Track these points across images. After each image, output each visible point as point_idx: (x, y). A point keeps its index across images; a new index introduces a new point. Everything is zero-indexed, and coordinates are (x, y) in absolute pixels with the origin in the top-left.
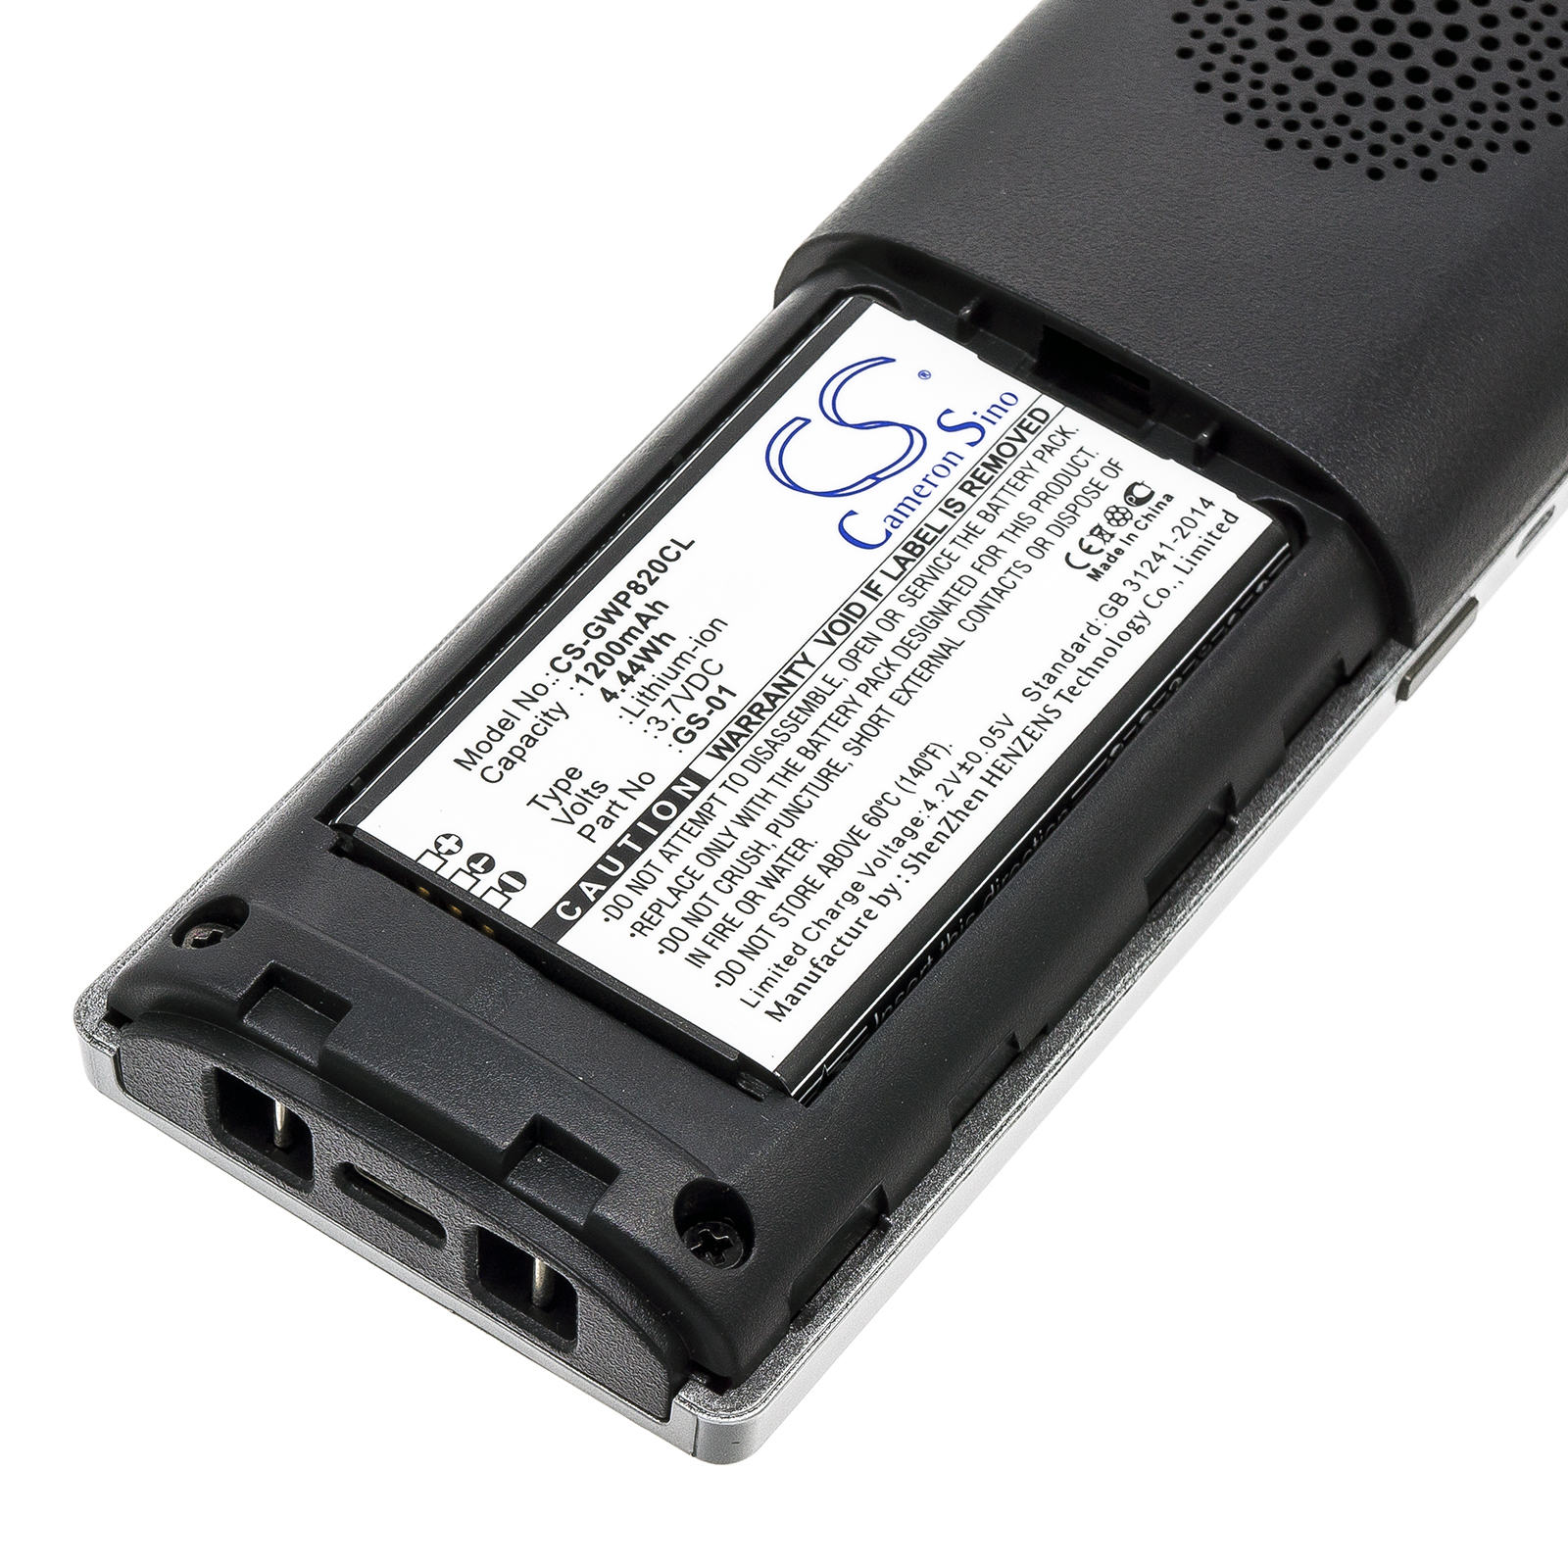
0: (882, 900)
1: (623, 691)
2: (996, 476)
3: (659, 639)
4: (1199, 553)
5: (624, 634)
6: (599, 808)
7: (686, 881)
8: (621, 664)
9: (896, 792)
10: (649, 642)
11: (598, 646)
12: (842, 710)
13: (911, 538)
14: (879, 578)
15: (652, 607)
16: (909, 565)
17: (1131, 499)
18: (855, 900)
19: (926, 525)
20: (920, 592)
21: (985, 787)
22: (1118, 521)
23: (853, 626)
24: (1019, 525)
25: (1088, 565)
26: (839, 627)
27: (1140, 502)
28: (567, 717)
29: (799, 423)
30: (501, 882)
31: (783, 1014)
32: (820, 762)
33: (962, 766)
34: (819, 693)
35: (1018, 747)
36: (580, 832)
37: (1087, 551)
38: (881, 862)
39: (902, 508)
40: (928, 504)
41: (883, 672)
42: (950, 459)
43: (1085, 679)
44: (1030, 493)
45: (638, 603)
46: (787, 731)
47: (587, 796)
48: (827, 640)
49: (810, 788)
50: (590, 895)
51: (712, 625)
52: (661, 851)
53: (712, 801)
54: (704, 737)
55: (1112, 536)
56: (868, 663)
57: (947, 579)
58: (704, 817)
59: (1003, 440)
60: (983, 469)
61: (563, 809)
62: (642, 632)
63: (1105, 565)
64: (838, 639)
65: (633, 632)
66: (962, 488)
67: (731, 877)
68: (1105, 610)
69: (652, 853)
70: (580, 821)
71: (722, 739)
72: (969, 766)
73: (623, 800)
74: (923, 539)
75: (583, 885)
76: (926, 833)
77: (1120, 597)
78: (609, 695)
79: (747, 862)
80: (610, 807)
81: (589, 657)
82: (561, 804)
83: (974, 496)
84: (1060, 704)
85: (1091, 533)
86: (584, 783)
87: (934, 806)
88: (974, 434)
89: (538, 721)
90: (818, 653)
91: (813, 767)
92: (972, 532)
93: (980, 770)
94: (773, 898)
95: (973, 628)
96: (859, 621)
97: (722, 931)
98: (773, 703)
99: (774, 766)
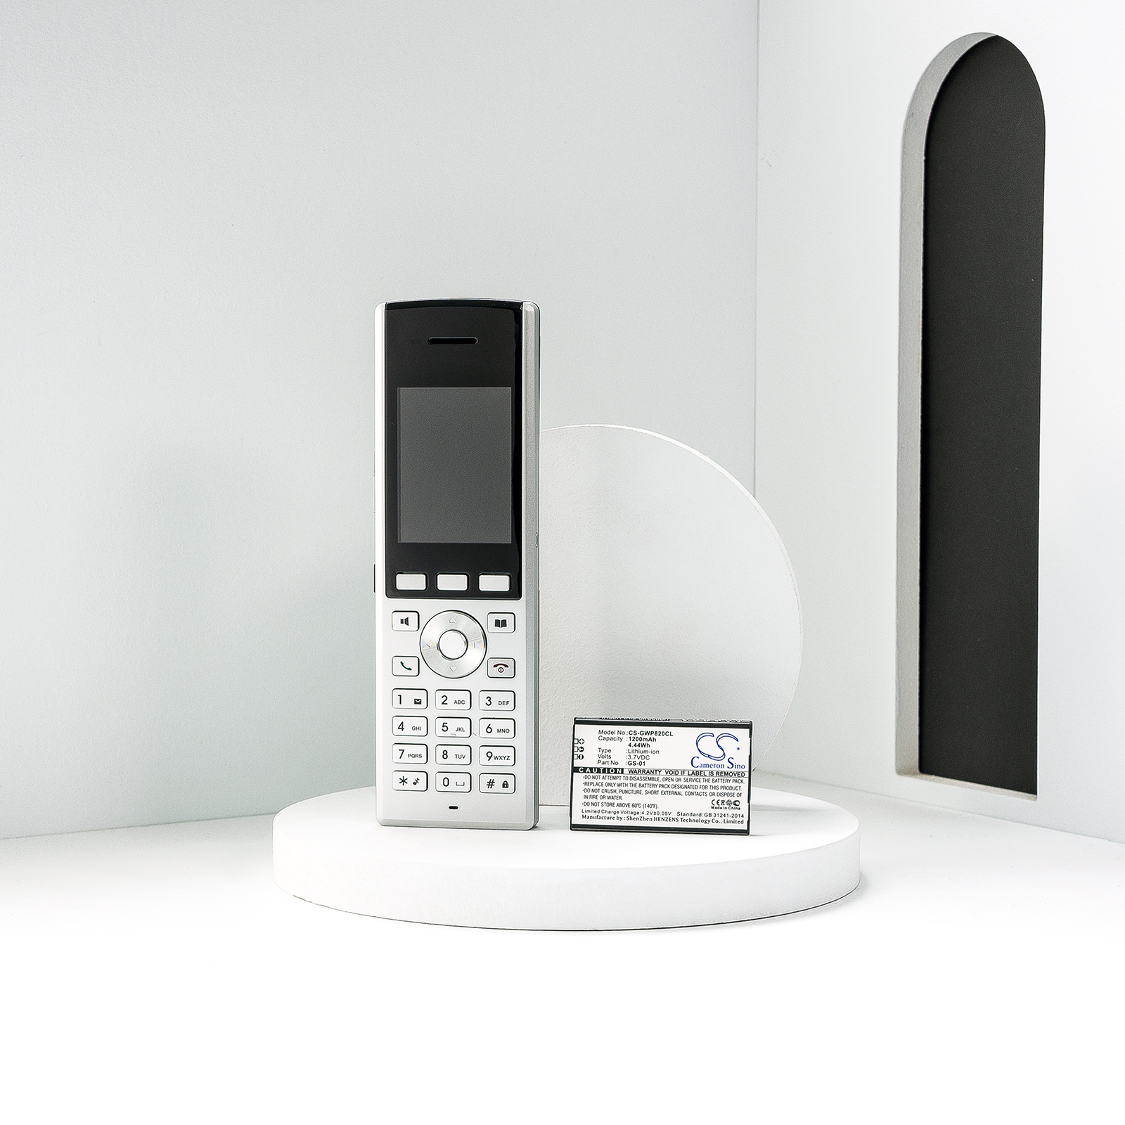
2: (724, 776)
4: (730, 822)
6: (605, 760)
11: (639, 736)
21: (653, 819)
26: (671, 772)
27: (735, 805)
32: (639, 789)
38: (625, 813)
40: (709, 769)
43: (688, 821)
44: (723, 785)
54: (632, 766)
55: (724, 805)
57: (695, 783)
59: (733, 772)
67: (606, 791)
69: (602, 775)
70: (601, 759)
76: (637, 816)
78: (630, 745)
81: (636, 736)
84: (680, 820)
85: (722, 801)
90: (663, 772)
92: (708, 781)
94: (607, 801)
97: (594, 797)
99: (633, 782)
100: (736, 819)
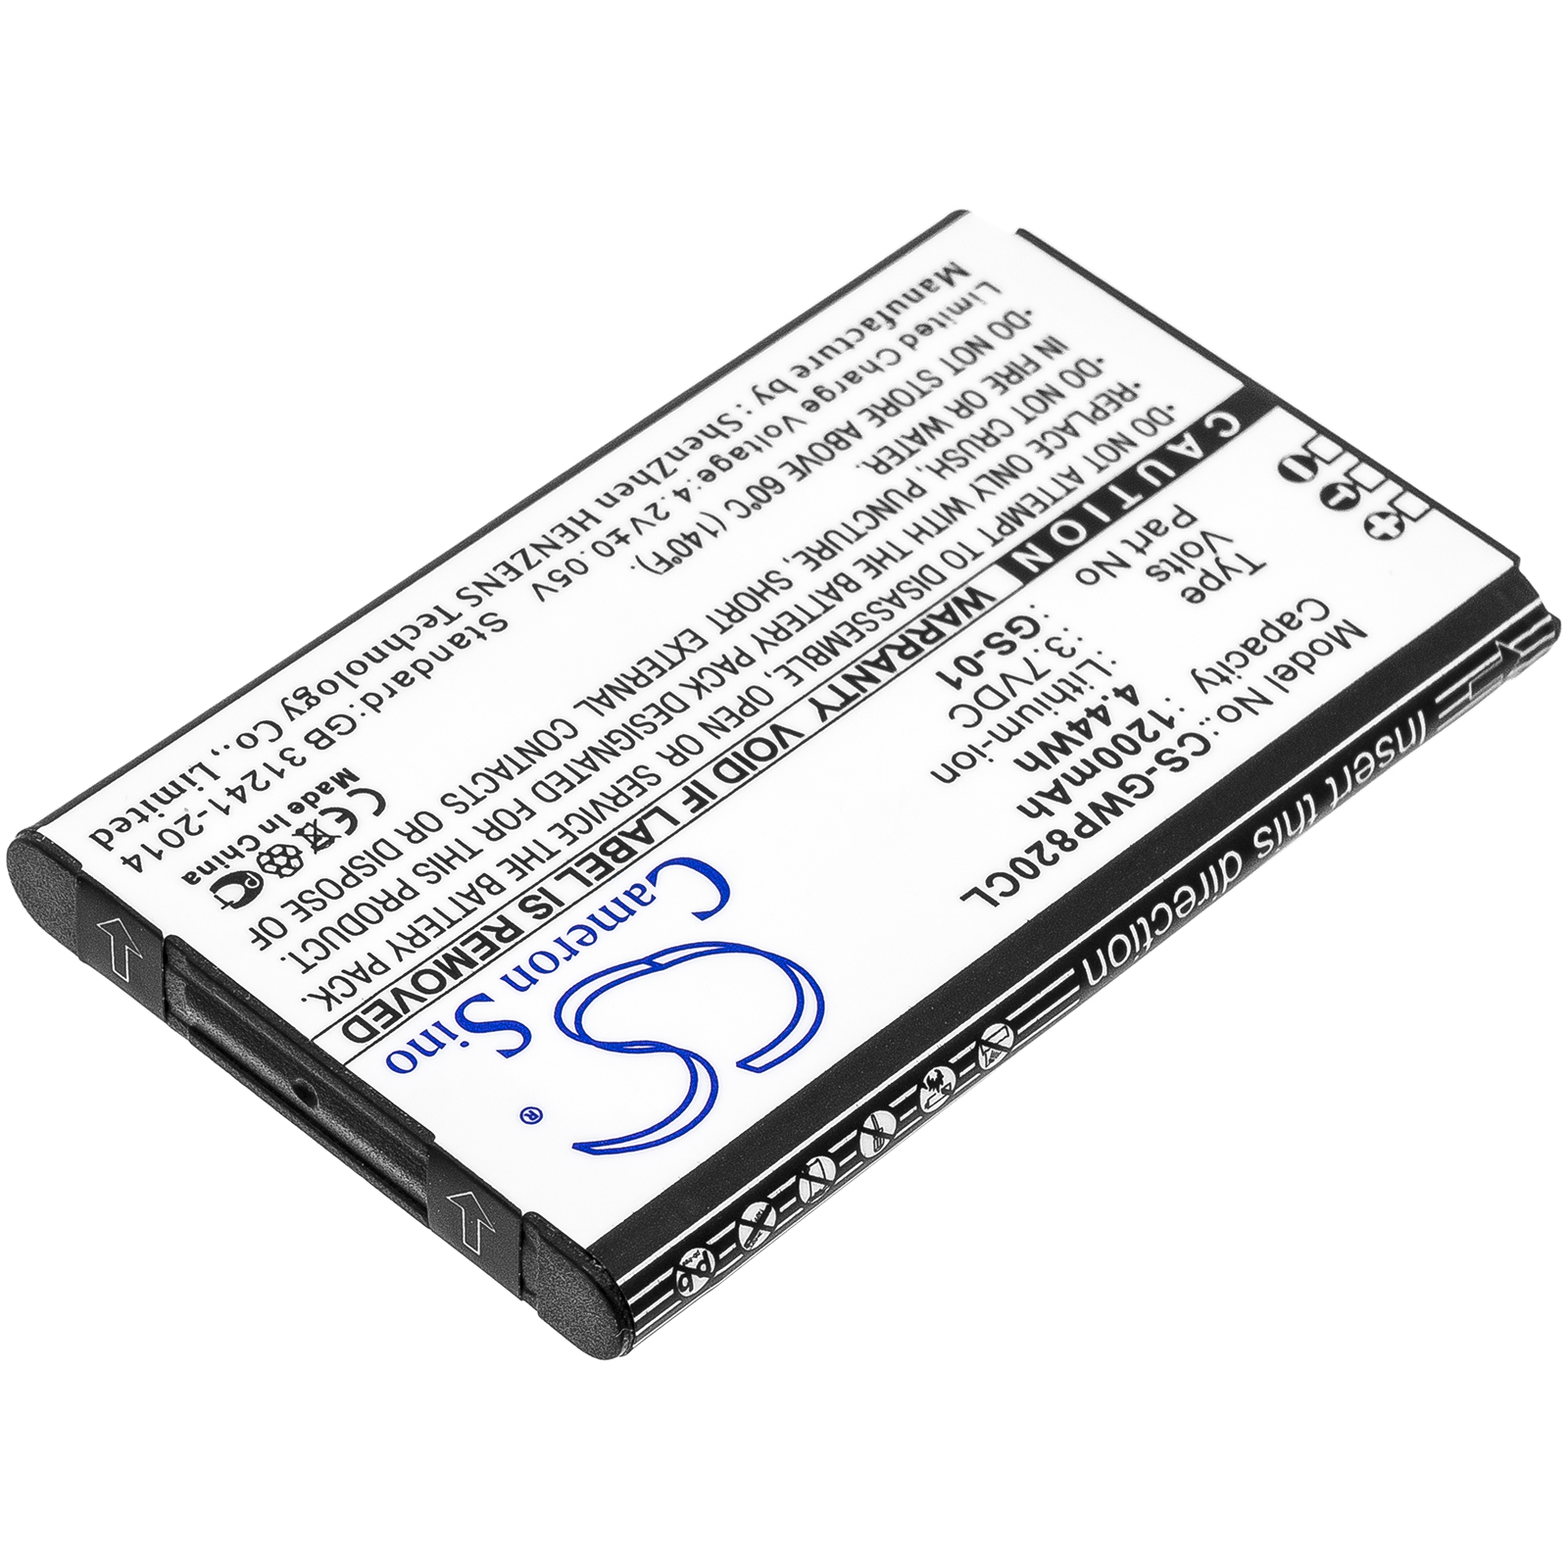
0: (780, 387)
1: (1105, 698)
2: (457, 944)
3: (1039, 763)
5: (1091, 776)
6: (1162, 548)
7: (1052, 441)
8: (1102, 735)
9: (728, 516)
10: (1055, 761)
11: (1134, 764)
12: (782, 634)
13: (618, 867)
14: (683, 813)
15: (1042, 809)
16: (631, 826)
17: (252, 882)
18: (818, 391)
19: (588, 883)
20: (624, 786)
21: (597, 510)
22: (284, 853)
23: (740, 749)
24: (440, 866)
25: (351, 794)
26: (760, 749)
27: (238, 878)
28: (1193, 672)
29: (757, 1063)
30: (1314, 469)
31: (947, 269)
32: (829, 569)
33: (623, 539)
34: (811, 662)
35: (534, 555)
36: (1194, 519)
37: (346, 814)
38: (770, 432)
39: (622, 913)
40: (578, 915)
41: (709, 679)
42: (524, 980)
43: (406, 635)
44: (411, 910)
45: (1064, 818)
46: (870, 616)
47: (1178, 564)
48: (783, 734)
49: (852, 536)
50: (1189, 439)
51: (956, 775)
52: (1081, 481)
53: (997, 536)
54: (994, 622)
55: (300, 832)
56: (729, 694)
57: (577, 799)
58: (1012, 517)
59: (430, 998)
60: (476, 957)
61: (1214, 551)
62: (1065, 776)
63: (324, 791)
64: (767, 733)
65: (1078, 778)
66: (518, 931)
67: (988, 438)
68: (346, 725)
69: (1094, 482)
70: (1193, 534)
71: (969, 615)
72: (614, 538)
73: (1126, 553)
74: (600, 862)
75: (1197, 453)
76: (699, 460)
77: (316, 743)
78: (1128, 695)
79: (961, 453)
80: (1146, 545)
81: (1149, 750)
82: (1217, 560)
83: (501, 918)
84: (453, 606)
85: (332, 840)
86: (1178, 582)
87: (677, 493)
88: (474, 1013)
89: (1238, 671)
90: (803, 718)
91: (843, 563)
92: (519, 865)
93: (598, 532)
94: (935, 405)
95: (556, 724)
96: (728, 755)
97: (1014, 373)
98: (883, 655)
99: (897, 572)
100: (156, 824)
